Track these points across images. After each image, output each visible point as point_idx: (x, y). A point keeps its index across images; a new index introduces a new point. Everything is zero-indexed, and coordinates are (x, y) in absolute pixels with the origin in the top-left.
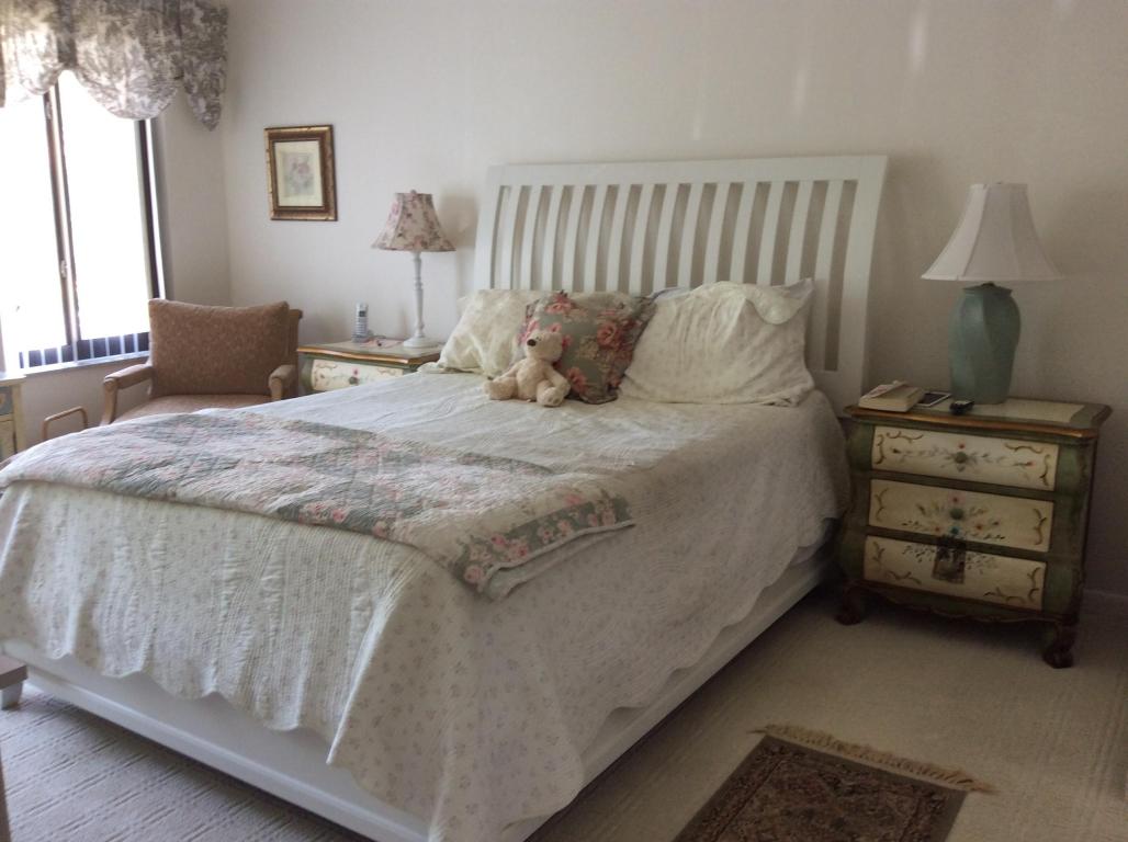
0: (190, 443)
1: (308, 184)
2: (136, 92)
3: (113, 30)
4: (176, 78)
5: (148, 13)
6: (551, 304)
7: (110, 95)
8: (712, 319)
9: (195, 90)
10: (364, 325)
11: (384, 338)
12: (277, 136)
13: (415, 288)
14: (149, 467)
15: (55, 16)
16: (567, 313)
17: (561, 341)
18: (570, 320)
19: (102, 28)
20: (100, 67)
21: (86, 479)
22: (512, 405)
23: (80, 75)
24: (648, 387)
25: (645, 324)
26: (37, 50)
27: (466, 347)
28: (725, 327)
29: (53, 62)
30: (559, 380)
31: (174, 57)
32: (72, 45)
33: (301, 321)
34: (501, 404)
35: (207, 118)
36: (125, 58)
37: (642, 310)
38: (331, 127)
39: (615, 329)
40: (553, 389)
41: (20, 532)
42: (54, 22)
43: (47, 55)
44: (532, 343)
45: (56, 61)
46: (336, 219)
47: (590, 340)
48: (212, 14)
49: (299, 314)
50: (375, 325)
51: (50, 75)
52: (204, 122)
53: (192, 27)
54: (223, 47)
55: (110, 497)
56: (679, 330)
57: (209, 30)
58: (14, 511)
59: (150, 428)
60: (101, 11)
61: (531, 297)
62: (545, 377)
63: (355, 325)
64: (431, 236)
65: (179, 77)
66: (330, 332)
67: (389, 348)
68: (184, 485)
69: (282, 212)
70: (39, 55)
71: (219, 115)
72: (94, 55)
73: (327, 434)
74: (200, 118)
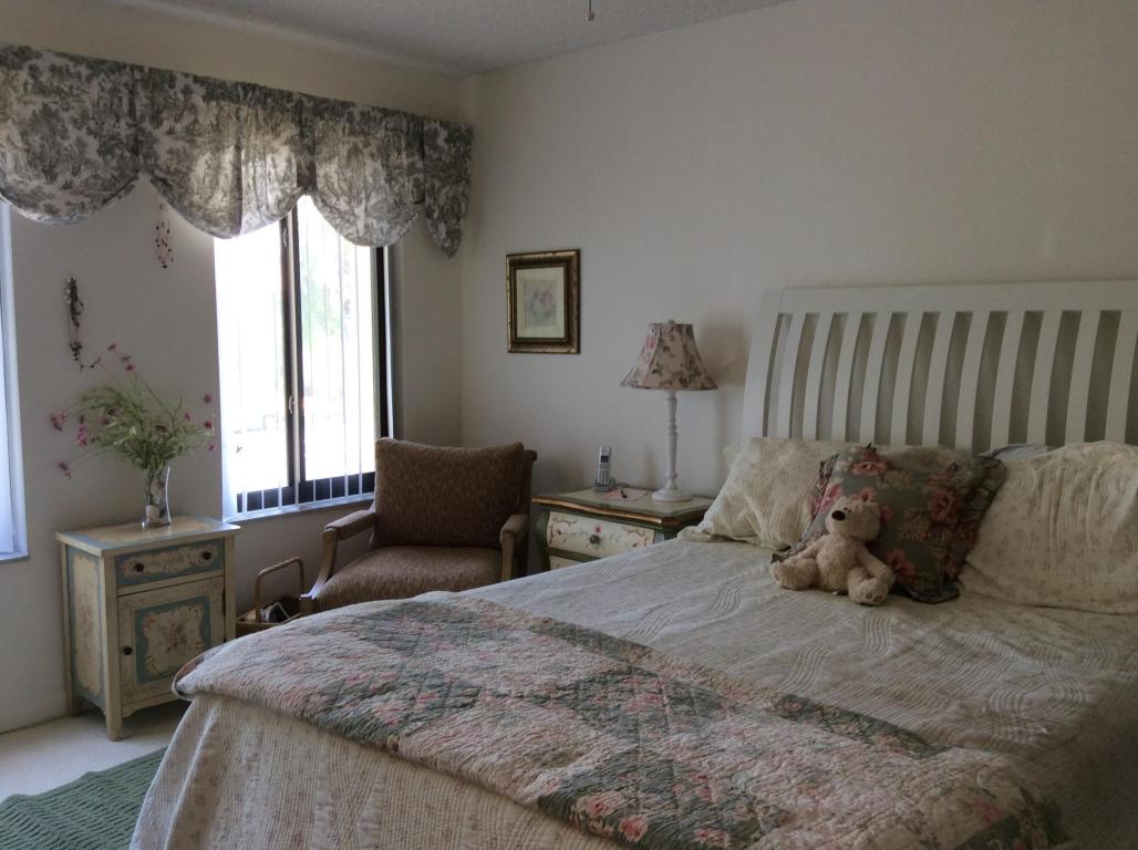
0: (417, 650)
1: (549, 314)
2: (374, 218)
3: (355, 152)
4: (417, 203)
5: (391, 134)
6: (857, 462)
7: (348, 221)
8: (1092, 492)
9: (436, 215)
10: (606, 473)
11: (627, 486)
12: (518, 263)
13: (668, 431)
14: (367, 694)
15: (297, 138)
16: (882, 476)
17: (879, 515)
18: (886, 486)
19: (344, 150)
20: (339, 191)
21: (285, 706)
22: (813, 600)
23: (319, 200)
24: (1003, 581)
25: (992, 496)
26: (276, 174)
27: (739, 511)
28: (1115, 505)
29: (293, 185)
30: (879, 568)
31: (416, 180)
32: (312, 168)
33: (535, 463)
34: (798, 596)
35: (446, 245)
36: (365, 181)
37: (987, 473)
38: (578, 252)
39: (952, 500)
40: (874, 581)
41: (204, 761)
42: (295, 144)
43: (286, 179)
44: (838, 516)
45: (295, 185)
46: (578, 352)
47: (918, 513)
48: (457, 134)
49: (533, 456)
50: (618, 474)
51: (287, 199)
52: (443, 249)
53: (435, 147)
54: (466, 169)
55: (314, 733)
56: (1044, 503)
57: (453, 150)
58: (202, 729)
59: (370, 622)
60: (344, 132)
61: (826, 452)
62: (858, 563)
63: (595, 472)
64: (692, 372)
65: (421, 201)
66: (567, 478)
67: (635, 501)
68: (408, 735)
69: (519, 344)
70: (278, 179)
71: (459, 241)
72: (335, 178)
73: (585, 643)
74: (440, 244)
